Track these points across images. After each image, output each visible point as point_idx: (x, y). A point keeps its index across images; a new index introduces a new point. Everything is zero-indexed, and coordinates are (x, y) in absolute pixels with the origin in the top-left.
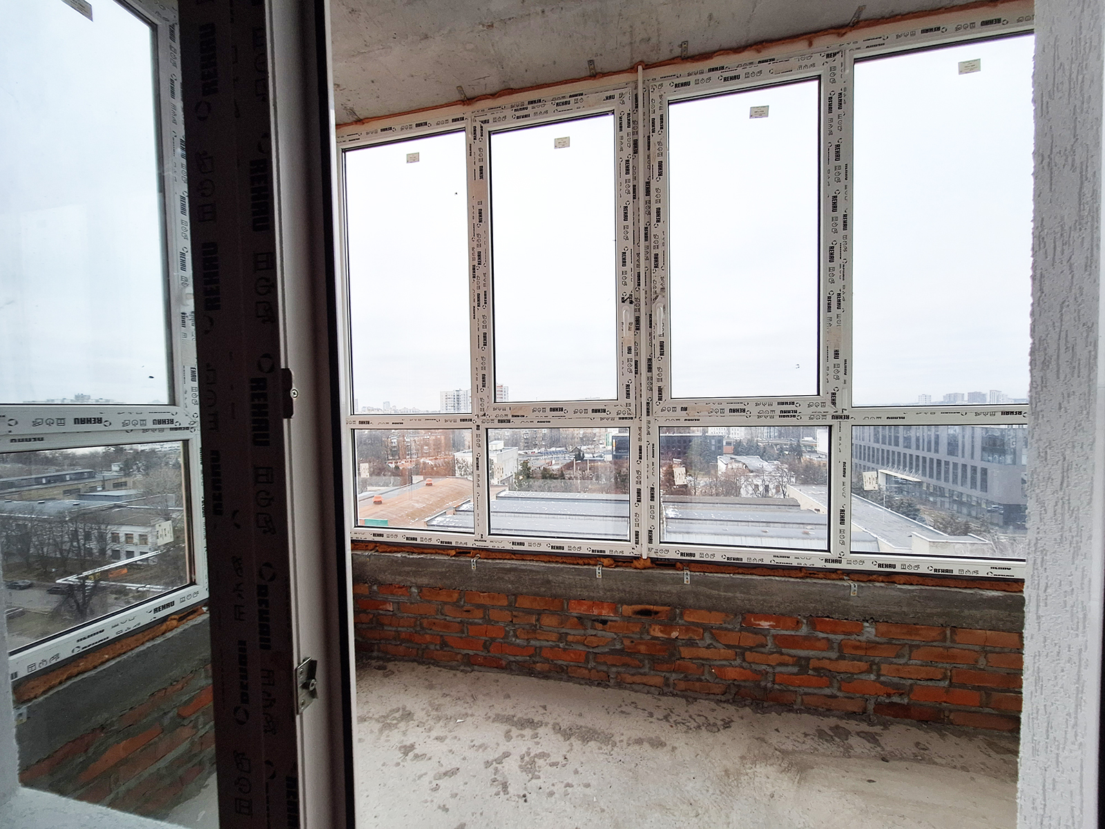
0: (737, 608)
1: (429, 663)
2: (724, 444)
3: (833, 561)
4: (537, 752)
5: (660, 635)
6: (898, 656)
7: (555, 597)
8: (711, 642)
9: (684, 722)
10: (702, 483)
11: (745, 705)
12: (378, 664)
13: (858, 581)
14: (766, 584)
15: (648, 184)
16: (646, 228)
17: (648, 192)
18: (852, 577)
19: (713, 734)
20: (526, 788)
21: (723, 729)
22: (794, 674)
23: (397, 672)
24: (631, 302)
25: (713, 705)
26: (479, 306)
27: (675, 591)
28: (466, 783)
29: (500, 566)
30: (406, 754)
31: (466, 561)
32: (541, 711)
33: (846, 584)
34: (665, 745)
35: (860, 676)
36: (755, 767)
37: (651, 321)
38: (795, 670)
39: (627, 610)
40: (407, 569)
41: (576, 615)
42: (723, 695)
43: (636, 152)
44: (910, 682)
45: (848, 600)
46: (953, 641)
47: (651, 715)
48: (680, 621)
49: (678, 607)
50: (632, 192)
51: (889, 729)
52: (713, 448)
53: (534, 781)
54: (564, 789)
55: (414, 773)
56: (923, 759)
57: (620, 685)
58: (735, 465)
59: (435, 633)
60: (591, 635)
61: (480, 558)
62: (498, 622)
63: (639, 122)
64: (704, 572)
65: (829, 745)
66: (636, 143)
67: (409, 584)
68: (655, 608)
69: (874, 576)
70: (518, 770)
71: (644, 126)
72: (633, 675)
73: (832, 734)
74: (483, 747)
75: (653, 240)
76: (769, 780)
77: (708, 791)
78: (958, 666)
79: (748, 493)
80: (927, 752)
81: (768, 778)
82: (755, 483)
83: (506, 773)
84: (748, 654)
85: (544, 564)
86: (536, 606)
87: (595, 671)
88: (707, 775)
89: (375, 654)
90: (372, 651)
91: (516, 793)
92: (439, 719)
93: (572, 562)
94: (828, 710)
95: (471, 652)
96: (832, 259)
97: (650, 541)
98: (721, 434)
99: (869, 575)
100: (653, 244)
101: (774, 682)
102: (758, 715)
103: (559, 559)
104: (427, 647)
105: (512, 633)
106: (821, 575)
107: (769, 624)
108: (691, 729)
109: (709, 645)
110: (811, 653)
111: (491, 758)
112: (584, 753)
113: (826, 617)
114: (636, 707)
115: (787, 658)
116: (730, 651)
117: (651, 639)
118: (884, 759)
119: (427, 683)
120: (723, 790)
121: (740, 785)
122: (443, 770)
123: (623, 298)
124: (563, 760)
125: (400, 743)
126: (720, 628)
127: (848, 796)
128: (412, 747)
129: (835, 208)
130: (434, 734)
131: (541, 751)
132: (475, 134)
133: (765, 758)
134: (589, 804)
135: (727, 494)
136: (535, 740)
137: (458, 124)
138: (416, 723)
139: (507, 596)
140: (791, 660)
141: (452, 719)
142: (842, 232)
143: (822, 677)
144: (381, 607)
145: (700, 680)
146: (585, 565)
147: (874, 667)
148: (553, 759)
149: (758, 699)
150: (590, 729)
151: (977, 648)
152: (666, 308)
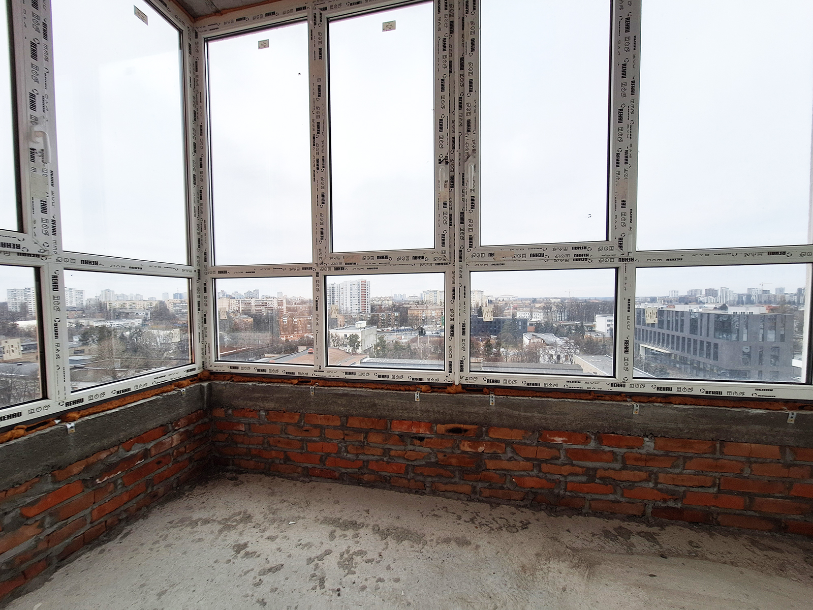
0: (535, 426)
1: (275, 475)
2: (528, 325)
3: (618, 385)
4: (356, 551)
5: (469, 449)
6: (673, 467)
7: (380, 417)
8: (512, 455)
9: (487, 523)
10: (511, 353)
11: (541, 510)
12: (231, 475)
13: (639, 402)
14: (560, 405)
15: (462, 59)
16: (460, 98)
17: (462, 67)
18: (634, 398)
19: (513, 534)
20: (341, 583)
21: (522, 530)
22: (583, 483)
23: (246, 482)
24: (447, 163)
25: (513, 509)
26: (318, 169)
27: (482, 412)
28: (287, 579)
29: (334, 392)
30: (238, 552)
31: (306, 388)
32: (365, 514)
33: (629, 404)
34: (470, 543)
35: (639, 484)
36: (549, 563)
37: (463, 179)
38: (584, 479)
39: (441, 428)
40: (257, 395)
41: (397, 433)
42: (522, 501)
43: (452, 32)
44: (684, 489)
45: (631, 418)
46: (722, 453)
47: (459, 518)
48: (486, 438)
49: (483, 426)
50: (448, 67)
51: (665, 530)
52: (520, 328)
53: (350, 576)
54: (375, 584)
55: (242, 569)
56: (696, 556)
57: (434, 493)
58: (536, 340)
59: (280, 449)
60: (411, 450)
61: (318, 386)
62: (332, 440)
63: (455, 6)
64: (507, 396)
65: (614, 543)
66: (452, 24)
67: (258, 408)
68: (465, 427)
69: (654, 398)
70: (336, 566)
71: (459, 9)
72: (446, 484)
73: (616, 534)
74: (309, 545)
75: (466, 107)
76: (561, 575)
77: (506, 585)
78: (725, 474)
79: (545, 360)
80: (700, 549)
81: (561, 573)
82: (550, 353)
83: (325, 569)
84: (543, 465)
85: (371, 390)
86: (365, 426)
87: (413, 480)
88: (506, 570)
89: (230, 467)
90: (228, 465)
91: (331, 587)
92: (273, 521)
93: (395, 388)
94: (612, 513)
95: (310, 466)
96: (620, 120)
97: (462, 369)
98: (526, 318)
99: (648, 397)
100: (466, 111)
101: (565, 490)
102: (551, 517)
103: (384, 386)
104: (273, 462)
105: (343, 449)
106: (607, 398)
107: (562, 439)
108: (493, 530)
109: (510, 458)
110: (597, 464)
111: (313, 556)
112: (398, 550)
113: (611, 433)
114: (447, 511)
115: (578, 469)
116: (528, 463)
117: (461, 453)
118: (662, 556)
119: (270, 491)
120: (519, 584)
121: (535, 580)
122: (268, 566)
123: (440, 160)
124: (378, 557)
125: (235, 542)
126: (518, 443)
127: (633, 589)
128: (245, 545)
129: (624, 75)
130: (267, 534)
131: (359, 549)
132: (315, 20)
133: (558, 555)
134: (396, 598)
135: (530, 361)
136: (356, 539)
137: (301, 13)
138: (253, 524)
139: (340, 417)
140: (580, 470)
141: (286, 521)
142: (629, 97)
143: (607, 485)
144: (235, 428)
145: (502, 488)
146: (406, 391)
147: (653, 476)
148: (369, 556)
149: (552, 505)
150: (405, 530)
151: (743, 459)
152: (477, 167)
